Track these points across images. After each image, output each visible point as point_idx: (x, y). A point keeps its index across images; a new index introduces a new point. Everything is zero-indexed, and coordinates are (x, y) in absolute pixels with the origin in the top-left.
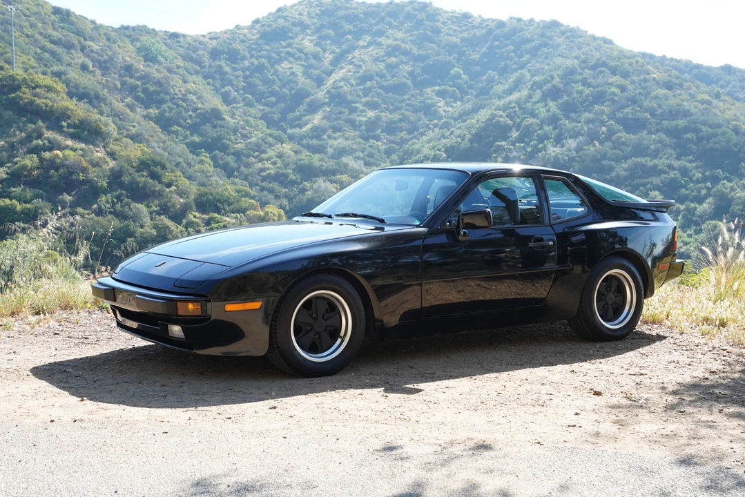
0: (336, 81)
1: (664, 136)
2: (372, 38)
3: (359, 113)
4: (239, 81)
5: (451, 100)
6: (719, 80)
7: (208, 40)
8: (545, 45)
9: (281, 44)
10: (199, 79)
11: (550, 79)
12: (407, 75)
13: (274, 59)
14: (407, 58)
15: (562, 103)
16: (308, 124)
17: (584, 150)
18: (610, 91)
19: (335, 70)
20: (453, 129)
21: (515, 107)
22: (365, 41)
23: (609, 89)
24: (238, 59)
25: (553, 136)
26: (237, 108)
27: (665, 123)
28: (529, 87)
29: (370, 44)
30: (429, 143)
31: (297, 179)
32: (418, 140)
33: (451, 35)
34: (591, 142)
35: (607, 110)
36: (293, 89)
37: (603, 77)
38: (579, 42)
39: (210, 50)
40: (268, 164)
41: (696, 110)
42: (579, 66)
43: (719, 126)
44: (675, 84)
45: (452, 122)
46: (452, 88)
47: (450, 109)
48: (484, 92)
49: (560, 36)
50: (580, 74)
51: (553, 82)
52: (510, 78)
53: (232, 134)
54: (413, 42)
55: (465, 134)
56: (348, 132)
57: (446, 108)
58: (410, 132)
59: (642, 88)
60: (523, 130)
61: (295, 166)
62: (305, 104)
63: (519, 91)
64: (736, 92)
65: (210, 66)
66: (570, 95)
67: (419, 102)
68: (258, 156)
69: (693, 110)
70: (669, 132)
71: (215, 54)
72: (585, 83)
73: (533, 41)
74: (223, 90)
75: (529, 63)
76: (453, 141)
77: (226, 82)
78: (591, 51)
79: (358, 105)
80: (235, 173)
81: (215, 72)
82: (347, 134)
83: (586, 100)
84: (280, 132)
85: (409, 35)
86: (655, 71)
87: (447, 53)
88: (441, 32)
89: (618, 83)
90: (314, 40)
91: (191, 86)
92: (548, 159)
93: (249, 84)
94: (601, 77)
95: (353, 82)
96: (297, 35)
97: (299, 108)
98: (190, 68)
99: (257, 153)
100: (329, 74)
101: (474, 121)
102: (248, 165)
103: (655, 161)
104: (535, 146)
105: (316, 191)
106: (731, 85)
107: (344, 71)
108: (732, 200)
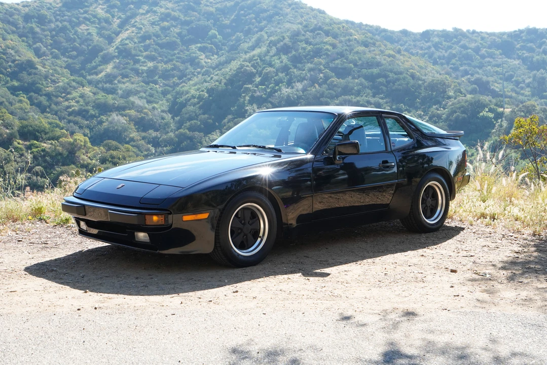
0: (122, 40)
1: (363, 80)
2: (149, 8)
3: (141, 64)
4: (47, 39)
5: (210, 54)
6: (399, 40)
7: (21, 7)
8: (277, 14)
9: (79, 11)
10: (15, 37)
11: (282, 39)
12: (176, 35)
13: (74, 22)
14: (176, 22)
15: (291, 57)
16: (102, 72)
17: (308, 90)
18: (325, 48)
19: (121, 31)
20: (212, 76)
21: (257, 59)
22: (144, 10)
23: (324, 46)
24: (46, 22)
25: (285, 81)
26: (46, 60)
27: (364, 71)
28: (267, 45)
29: (148, 12)
30: (195, 86)
31: (96, 113)
32: (187, 84)
33: (208, 6)
34: (312, 85)
35: (323, 61)
36: (90, 45)
37: (320, 37)
38: (301, 12)
39: (23, 15)
40: (73, 103)
41: (385, 62)
42: (303, 30)
43: (401, 73)
44: (370, 43)
45: (211, 70)
46: (210, 45)
47: (209, 60)
48: (234, 48)
49: (288, 7)
50: (303, 35)
51: (285, 41)
52: (252, 38)
53: (43, 80)
54: (180, 10)
55: (221, 80)
56: (133, 78)
57: (207, 60)
58: (180, 78)
59: (348, 46)
60: (264, 76)
61: (94, 104)
62: (99, 57)
63: (260, 48)
64: (410, 49)
65: (24, 27)
66: (296, 50)
67: (186, 56)
68: (65, 96)
69: (384, 62)
70: (367, 77)
71: (27, 18)
72: (307, 42)
73: (269, 11)
74: (35, 46)
75: (266, 27)
76: (213, 85)
77: (37, 40)
78: (310, 18)
79: (140, 58)
80: (47, 110)
81: (28, 32)
82: (133, 80)
83: (308, 55)
84: (82, 78)
85: (177, 5)
86: (356, 33)
87: (206, 19)
88: (201, 3)
89: (330, 42)
90: (105, 8)
91: (9, 42)
92: (283, 98)
93: (55, 41)
94: (318, 38)
95: (136, 40)
96: (91, 4)
97: (95, 60)
98: (7, 29)
99: (64, 95)
100: (117, 34)
101: (228, 70)
102: (57, 104)
103: (358, 98)
104: (273, 88)
105: (111, 123)
106: (407, 44)
107: (128, 32)
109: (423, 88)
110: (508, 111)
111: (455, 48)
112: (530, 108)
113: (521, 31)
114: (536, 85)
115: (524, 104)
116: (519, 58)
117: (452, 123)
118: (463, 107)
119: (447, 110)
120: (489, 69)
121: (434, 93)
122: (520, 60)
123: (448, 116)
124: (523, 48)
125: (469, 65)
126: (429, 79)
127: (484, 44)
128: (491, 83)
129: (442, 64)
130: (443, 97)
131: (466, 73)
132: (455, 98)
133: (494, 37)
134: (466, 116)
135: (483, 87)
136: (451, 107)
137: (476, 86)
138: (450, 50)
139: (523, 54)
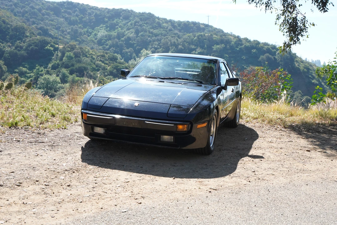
108: (4, 51)
109: (10, 30)
110: (61, 47)
111: (27, 8)
112: (73, 46)
113: (64, 2)
114: (73, 33)
115: (70, 44)
116: (63, 17)
117: (29, 52)
118: (35, 43)
119: (26, 44)
120: (47, 22)
121: (18, 33)
122: (64, 19)
123: (27, 48)
124: (65, 12)
125: (35, 18)
126: (14, 24)
127: (44, 7)
128: (49, 30)
129: (19, 16)
130: (23, 36)
131: (34, 23)
132: (31, 37)
133: (49, 4)
134: (37, 48)
135: (45, 32)
136: (28, 42)
137: (41, 31)
138: (24, 9)
139: (65, 15)
